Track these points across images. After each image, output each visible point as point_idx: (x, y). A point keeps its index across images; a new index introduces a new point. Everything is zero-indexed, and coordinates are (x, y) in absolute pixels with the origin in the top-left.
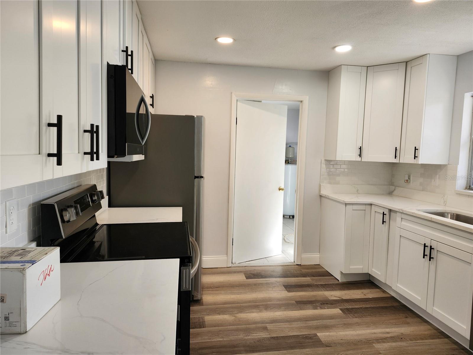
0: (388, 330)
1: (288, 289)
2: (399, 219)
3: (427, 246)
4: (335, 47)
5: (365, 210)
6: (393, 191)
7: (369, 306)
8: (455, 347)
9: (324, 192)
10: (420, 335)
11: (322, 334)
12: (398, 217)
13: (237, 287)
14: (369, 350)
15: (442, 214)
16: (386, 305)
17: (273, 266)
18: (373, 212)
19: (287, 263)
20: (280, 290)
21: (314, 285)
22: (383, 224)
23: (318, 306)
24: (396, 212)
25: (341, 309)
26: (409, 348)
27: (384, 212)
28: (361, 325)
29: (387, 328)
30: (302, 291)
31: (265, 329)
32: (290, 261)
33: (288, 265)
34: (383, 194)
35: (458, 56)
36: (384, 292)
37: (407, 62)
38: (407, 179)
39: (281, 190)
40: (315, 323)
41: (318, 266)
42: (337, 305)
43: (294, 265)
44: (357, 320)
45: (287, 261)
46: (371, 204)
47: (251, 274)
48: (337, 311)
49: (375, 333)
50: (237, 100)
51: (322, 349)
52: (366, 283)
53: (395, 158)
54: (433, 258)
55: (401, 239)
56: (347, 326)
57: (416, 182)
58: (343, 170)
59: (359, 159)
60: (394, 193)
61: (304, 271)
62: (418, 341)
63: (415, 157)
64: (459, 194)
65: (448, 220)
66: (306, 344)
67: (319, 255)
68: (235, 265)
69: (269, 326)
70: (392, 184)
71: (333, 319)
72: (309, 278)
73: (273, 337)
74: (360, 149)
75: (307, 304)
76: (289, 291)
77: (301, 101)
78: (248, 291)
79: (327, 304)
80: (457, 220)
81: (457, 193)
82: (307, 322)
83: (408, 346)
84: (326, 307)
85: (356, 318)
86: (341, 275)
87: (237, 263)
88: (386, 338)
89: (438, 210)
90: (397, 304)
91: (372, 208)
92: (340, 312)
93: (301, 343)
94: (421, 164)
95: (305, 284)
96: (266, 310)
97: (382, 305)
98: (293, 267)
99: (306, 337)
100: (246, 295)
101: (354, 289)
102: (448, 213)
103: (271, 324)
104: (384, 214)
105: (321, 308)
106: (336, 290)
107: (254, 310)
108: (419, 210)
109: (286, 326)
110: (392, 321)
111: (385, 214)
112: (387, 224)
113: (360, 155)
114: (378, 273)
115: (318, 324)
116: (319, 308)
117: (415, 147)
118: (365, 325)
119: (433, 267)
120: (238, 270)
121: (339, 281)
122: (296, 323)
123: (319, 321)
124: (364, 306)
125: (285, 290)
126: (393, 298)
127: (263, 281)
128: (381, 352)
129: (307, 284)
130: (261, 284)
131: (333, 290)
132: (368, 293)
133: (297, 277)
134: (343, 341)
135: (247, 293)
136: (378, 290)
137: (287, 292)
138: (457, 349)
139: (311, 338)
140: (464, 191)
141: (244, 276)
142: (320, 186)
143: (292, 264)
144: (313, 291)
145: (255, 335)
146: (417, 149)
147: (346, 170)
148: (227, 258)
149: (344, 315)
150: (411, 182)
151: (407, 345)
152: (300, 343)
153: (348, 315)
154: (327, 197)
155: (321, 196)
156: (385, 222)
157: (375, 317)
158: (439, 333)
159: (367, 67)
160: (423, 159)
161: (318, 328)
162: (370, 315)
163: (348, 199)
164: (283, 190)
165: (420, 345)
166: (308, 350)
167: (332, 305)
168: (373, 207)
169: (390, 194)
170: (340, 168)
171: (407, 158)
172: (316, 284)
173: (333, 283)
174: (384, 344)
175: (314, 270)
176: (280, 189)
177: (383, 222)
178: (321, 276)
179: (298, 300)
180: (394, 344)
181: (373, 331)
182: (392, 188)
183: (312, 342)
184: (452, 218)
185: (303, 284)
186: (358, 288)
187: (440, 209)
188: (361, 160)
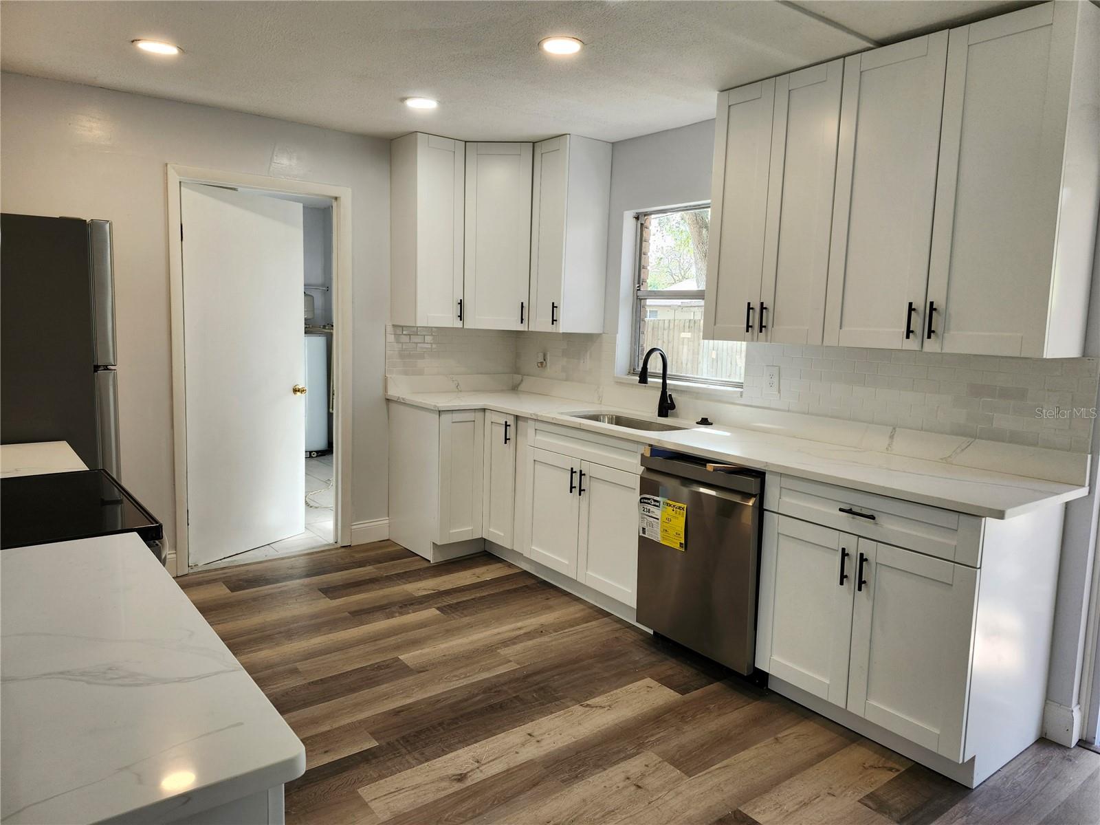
0: (519, 624)
1: (330, 595)
2: (531, 432)
3: (575, 472)
4: (406, 99)
5: (474, 421)
6: (519, 384)
7: (487, 593)
8: (618, 626)
9: (393, 392)
10: (569, 621)
11: (407, 655)
12: (529, 429)
13: (212, 610)
14: (492, 661)
15: (596, 418)
16: (514, 587)
17: (289, 558)
18: (488, 423)
19: (320, 547)
20: (314, 600)
21: (381, 577)
22: (506, 443)
23: (396, 612)
24: (526, 419)
25: (438, 609)
26: (553, 643)
27: (506, 422)
28: (476, 626)
29: (518, 621)
30: (359, 592)
31: (295, 671)
32: (326, 543)
33: (322, 551)
34: (502, 391)
35: (613, 143)
36: (510, 565)
37: (534, 143)
38: (542, 361)
39: (298, 393)
40: (392, 640)
41: (387, 542)
42: (431, 602)
43: (337, 549)
44: (469, 620)
45: (320, 544)
46: (484, 410)
47: (240, 580)
48: (431, 613)
49: (499, 633)
50: (180, 182)
51: (411, 678)
52: (479, 557)
53: (522, 322)
54: (584, 490)
55: (536, 466)
56: (449, 633)
57: (556, 366)
58: (429, 346)
59: (459, 324)
60: (522, 387)
61: (358, 556)
62: (566, 631)
63: (553, 320)
64: (620, 383)
65: (604, 426)
66: (379, 678)
67: (387, 521)
68: (195, 570)
69: (300, 666)
70: (516, 370)
71: (425, 626)
72: (371, 567)
73: (312, 682)
74: (460, 303)
75: (373, 612)
76: (332, 598)
77: (336, 198)
78: (240, 614)
79: (412, 604)
80: (617, 424)
81: (617, 382)
82: (378, 642)
83: (552, 641)
84: (410, 611)
85: (466, 616)
86: (433, 549)
87: (200, 565)
88: (517, 637)
89: (589, 411)
90: (533, 581)
91: (486, 417)
92: (438, 612)
93: (371, 679)
94: (563, 333)
95: (363, 579)
96: (289, 640)
97: (508, 587)
98: (333, 552)
99: (379, 667)
100: (239, 622)
101: (458, 571)
102: (604, 416)
103: (304, 662)
104: (506, 425)
105: (401, 614)
106: (425, 578)
107: (263, 646)
108: (562, 413)
109: (336, 658)
110: (525, 610)
111: (509, 426)
112: (512, 443)
113: (460, 316)
114: (498, 535)
115: (400, 640)
116: (397, 615)
117: (553, 303)
118: (482, 624)
119: (584, 505)
120: (206, 579)
121: (430, 561)
122: (357, 648)
123: (399, 636)
124: (478, 595)
125: (324, 598)
126: (525, 574)
127: (272, 589)
128: (511, 659)
129: (368, 578)
130: (269, 595)
131: (420, 580)
132: (483, 573)
133: (346, 569)
134: (447, 657)
135: (239, 618)
136: (499, 565)
137: (327, 599)
138: (620, 629)
139: (388, 666)
140: (627, 377)
141: (224, 586)
142: (386, 380)
143: (332, 547)
144: (383, 588)
145: (275, 686)
146: (556, 307)
147: (434, 346)
148: (174, 556)
149: (445, 617)
150: (548, 365)
151: (551, 639)
152: (368, 680)
153: (453, 615)
154: (402, 401)
155: (388, 399)
156: (509, 439)
157: (498, 608)
158: (597, 611)
159: (466, 142)
160: (565, 326)
161: (398, 647)
162: (491, 607)
163: (444, 402)
164: (302, 391)
165: (569, 636)
166: (385, 685)
167: (422, 604)
168: (487, 413)
169: (514, 389)
170: (424, 343)
171: (539, 323)
172: (387, 576)
173: (419, 567)
174: (514, 646)
175: (380, 552)
176: (295, 391)
177: (506, 439)
178: (393, 559)
179: (353, 609)
180: (530, 643)
181: (496, 631)
182: (518, 377)
183: (391, 672)
184: (610, 422)
185: (360, 579)
186: (465, 568)
187: (592, 409)
188: (462, 327)
